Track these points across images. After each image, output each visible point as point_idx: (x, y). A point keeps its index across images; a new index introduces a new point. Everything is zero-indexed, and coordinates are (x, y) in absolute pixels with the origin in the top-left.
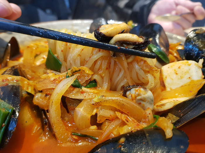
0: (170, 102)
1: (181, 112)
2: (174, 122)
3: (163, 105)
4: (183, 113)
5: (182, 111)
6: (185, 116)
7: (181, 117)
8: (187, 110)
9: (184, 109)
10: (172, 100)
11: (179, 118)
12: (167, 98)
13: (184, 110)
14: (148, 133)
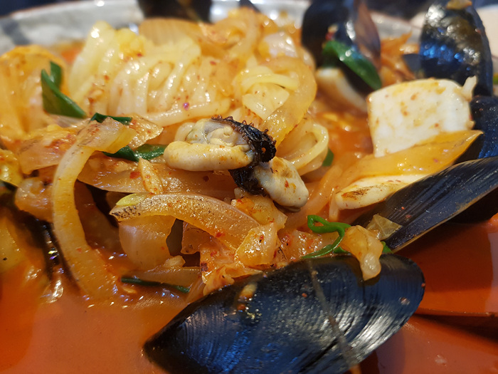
0: (379, 185)
1: (405, 210)
2: (387, 236)
3: (360, 193)
4: (412, 214)
5: (409, 207)
6: (417, 219)
7: (405, 224)
8: (423, 204)
9: (415, 202)
10: (385, 180)
11: (400, 226)
12: (374, 176)
13: (415, 204)
14: (317, 270)
